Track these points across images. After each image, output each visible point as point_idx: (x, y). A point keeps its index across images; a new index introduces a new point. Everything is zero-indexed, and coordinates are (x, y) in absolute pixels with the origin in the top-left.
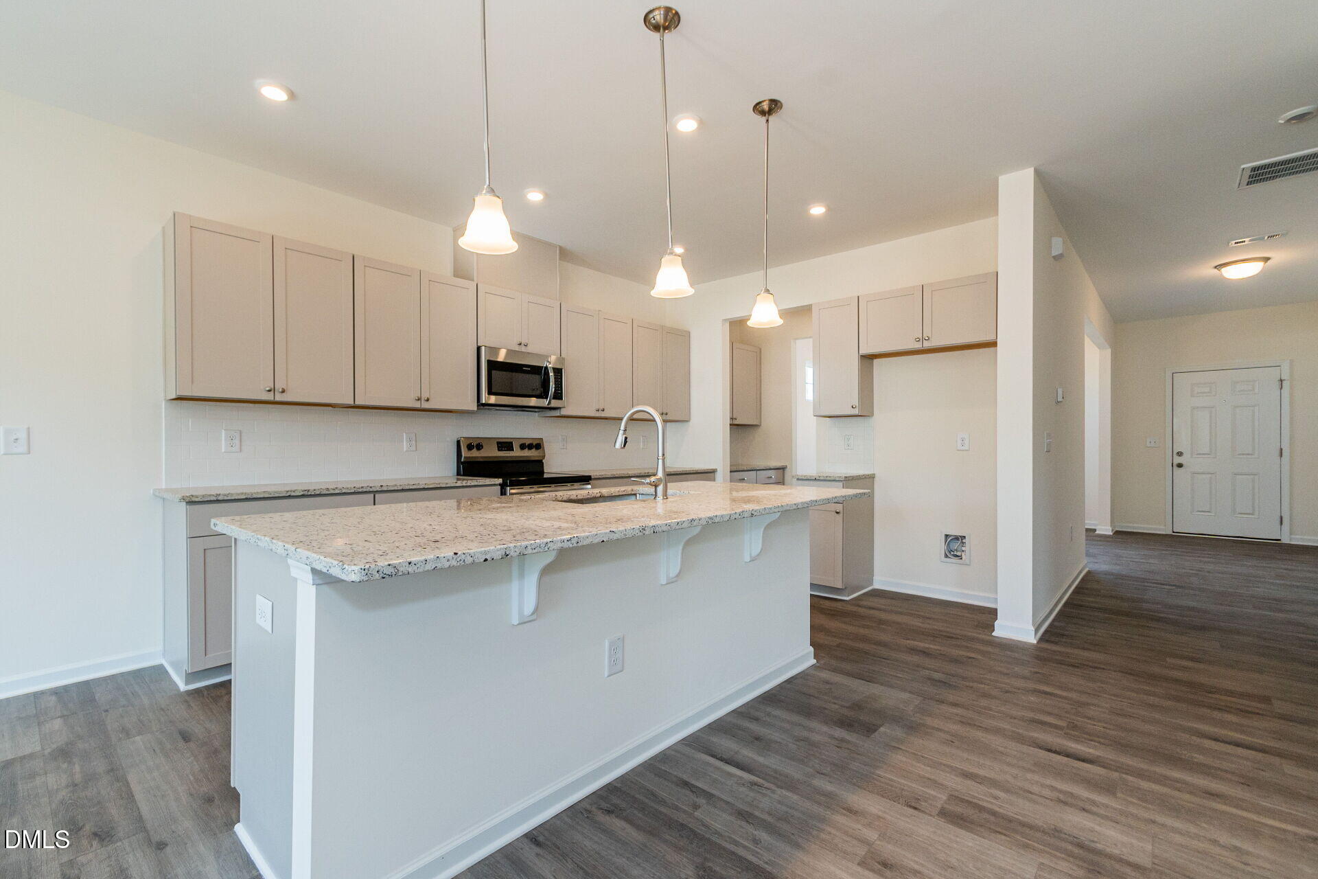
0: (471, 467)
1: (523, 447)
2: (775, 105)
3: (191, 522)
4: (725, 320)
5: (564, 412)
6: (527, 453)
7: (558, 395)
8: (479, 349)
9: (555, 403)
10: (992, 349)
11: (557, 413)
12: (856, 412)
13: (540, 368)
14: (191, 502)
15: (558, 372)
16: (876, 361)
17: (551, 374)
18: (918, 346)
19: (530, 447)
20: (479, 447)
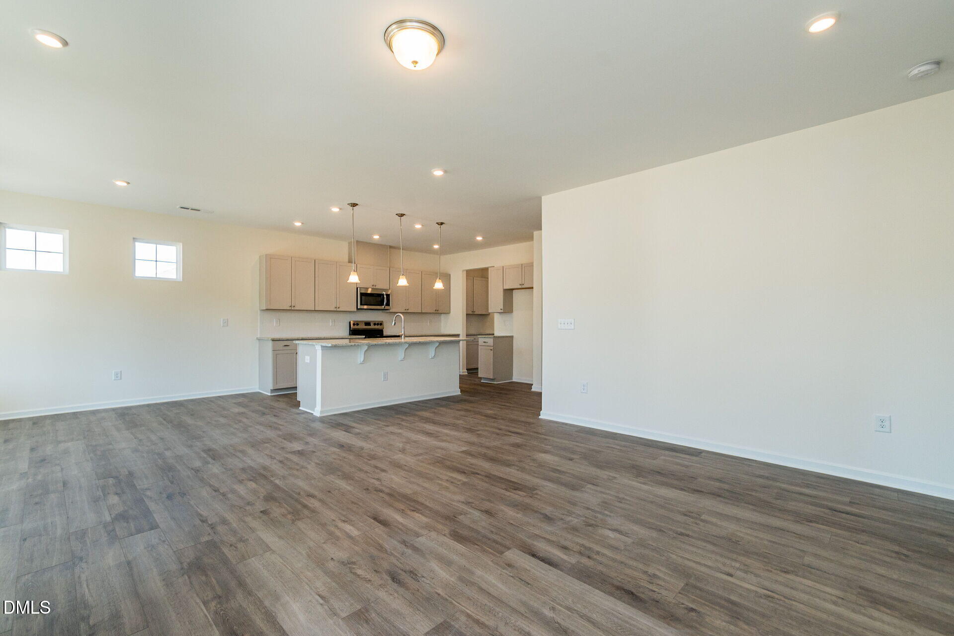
0: (354, 332)
1: (375, 324)
2: (442, 224)
3: (273, 346)
4: (464, 270)
5: (391, 311)
6: (376, 327)
7: (388, 304)
8: (357, 288)
9: (387, 307)
10: (531, 289)
11: (388, 311)
12: (502, 311)
13: (381, 294)
14: (273, 340)
15: (388, 296)
16: (514, 291)
17: (385, 296)
18: (520, 287)
19: (378, 324)
20: (358, 324)
